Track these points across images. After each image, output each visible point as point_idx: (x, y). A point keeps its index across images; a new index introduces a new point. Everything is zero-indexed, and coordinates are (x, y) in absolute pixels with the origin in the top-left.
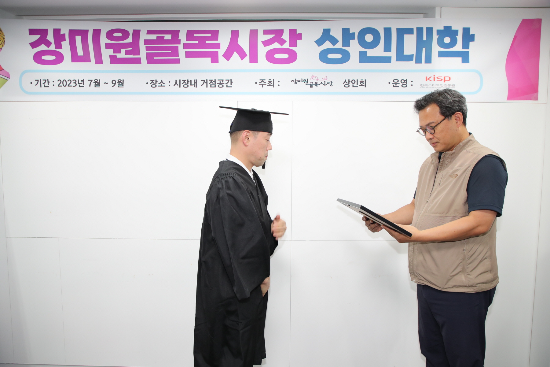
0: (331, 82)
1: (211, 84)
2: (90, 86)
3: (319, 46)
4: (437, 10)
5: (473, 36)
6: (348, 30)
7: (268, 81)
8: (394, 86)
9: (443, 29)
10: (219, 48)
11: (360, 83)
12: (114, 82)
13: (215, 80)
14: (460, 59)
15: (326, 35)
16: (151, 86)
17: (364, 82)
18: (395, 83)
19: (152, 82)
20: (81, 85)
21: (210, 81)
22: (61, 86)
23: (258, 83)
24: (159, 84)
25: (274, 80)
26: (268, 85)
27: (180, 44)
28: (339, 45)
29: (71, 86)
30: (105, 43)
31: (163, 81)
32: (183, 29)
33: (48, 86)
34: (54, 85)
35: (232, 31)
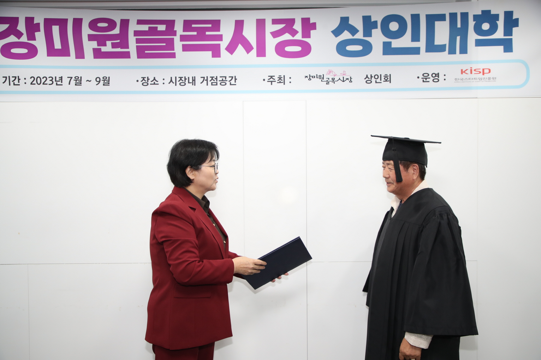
0: (351, 77)
1: (212, 81)
2: (69, 84)
3: (336, 37)
5: (517, 20)
6: (370, 17)
7: (278, 78)
8: (423, 81)
9: (480, 13)
10: (221, 40)
11: (384, 78)
12: (98, 80)
13: (217, 77)
14: (501, 48)
15: (344, 25)
16: (143, 84)
17: (389, 77)
18: (425, 78)
19: (144, 79)
20: (59, 83)
21: (211, 78)
22: (35, 84)
23: (267, 80)
24: (152, 81)
25: (284, 76)
26: (278, 83)
27: (175, 35)
28: (359, 36)
29: (47, 84)
31: (156, 79)
32: (179, 18)
33: (19, 84)
34: (25, 83)
35: (236, 21)
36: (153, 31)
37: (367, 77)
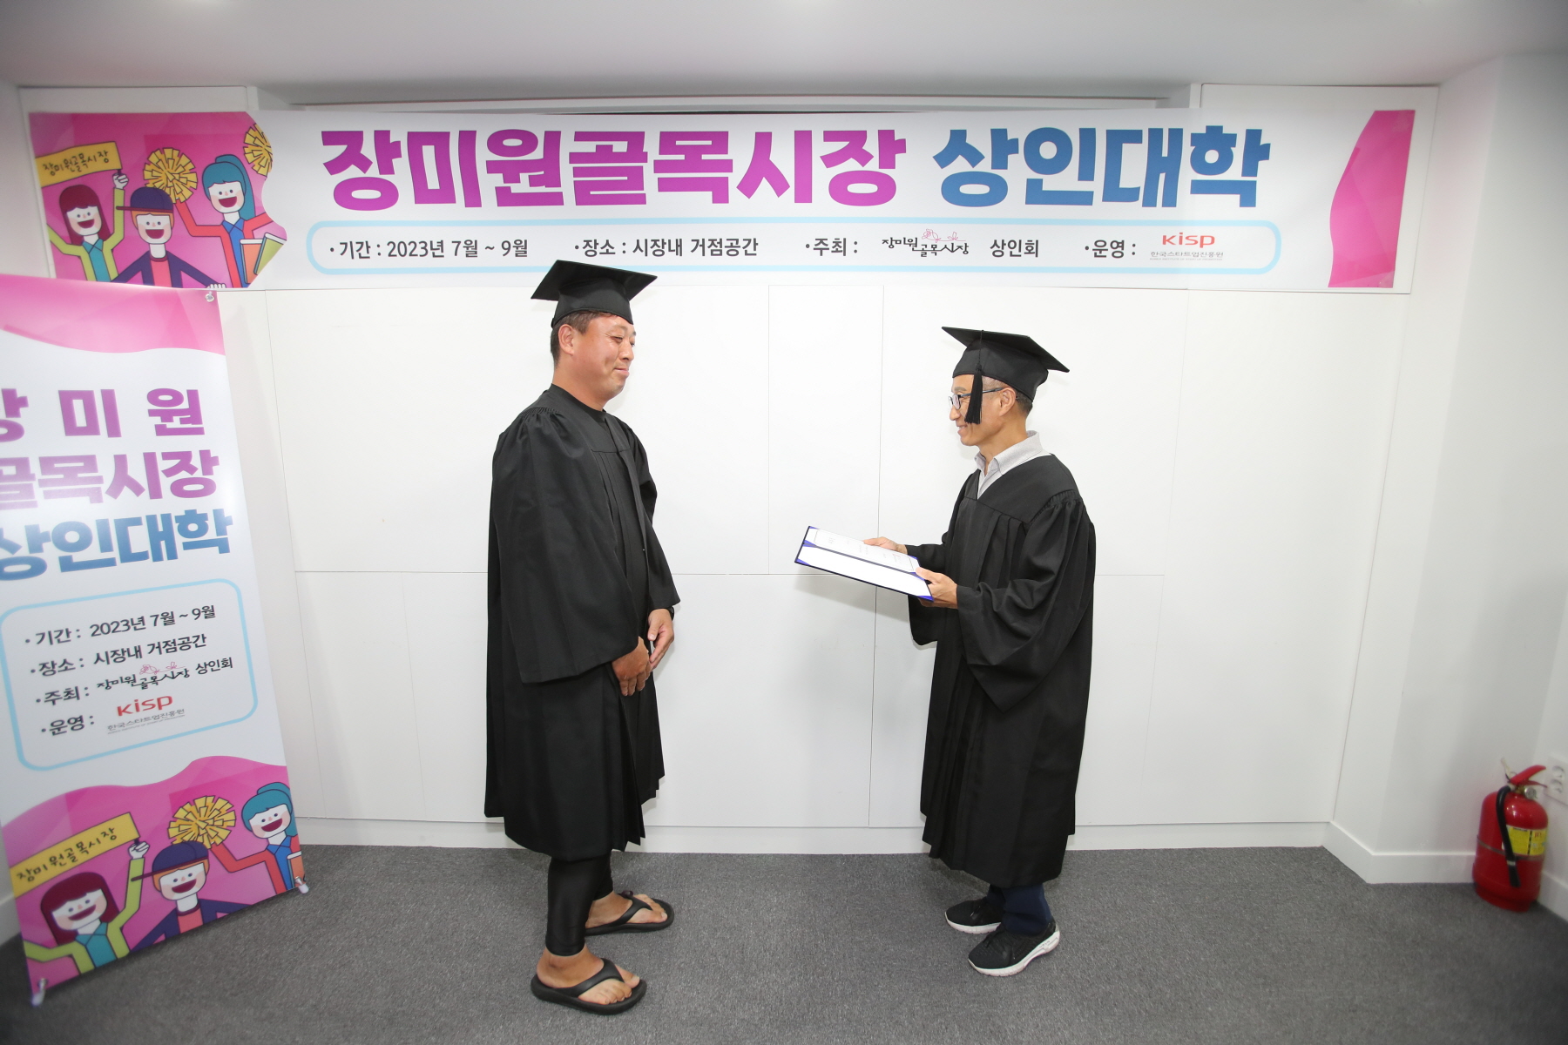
0: (966, 244)
1: (713, 248)
2: (456, 254)
3: (942, 168)
4: (1194, 89)
5: (1267, 146)
6: (1005, 131)
7: (834, 243)
8: (1096, 256)
9: (1204, 131)
10: (730, 170)
11: (1027, 248)
12: (506, 245)
13: (721, 240)
14: (1236, 198)
15: (958, 144)
16: (586, 254)
17: (1034, 246)
18: (1099, 249)
19: (588, 245)
20: (438, 253)
21: (710, 242)
22: (396, 255)
23: (812, 246)
24: (602, 249)
25: (845, 240)
26: (833, 251)
27: (645, 161)
28: (985, 166)
29: (416, 255)
30: (487, 162)
31: (610, 244)
32: (652, 130)
33: (368, 255)
34: (379, 254)
35: (758, 135)
36: (604, 154)
37: (995, 244)
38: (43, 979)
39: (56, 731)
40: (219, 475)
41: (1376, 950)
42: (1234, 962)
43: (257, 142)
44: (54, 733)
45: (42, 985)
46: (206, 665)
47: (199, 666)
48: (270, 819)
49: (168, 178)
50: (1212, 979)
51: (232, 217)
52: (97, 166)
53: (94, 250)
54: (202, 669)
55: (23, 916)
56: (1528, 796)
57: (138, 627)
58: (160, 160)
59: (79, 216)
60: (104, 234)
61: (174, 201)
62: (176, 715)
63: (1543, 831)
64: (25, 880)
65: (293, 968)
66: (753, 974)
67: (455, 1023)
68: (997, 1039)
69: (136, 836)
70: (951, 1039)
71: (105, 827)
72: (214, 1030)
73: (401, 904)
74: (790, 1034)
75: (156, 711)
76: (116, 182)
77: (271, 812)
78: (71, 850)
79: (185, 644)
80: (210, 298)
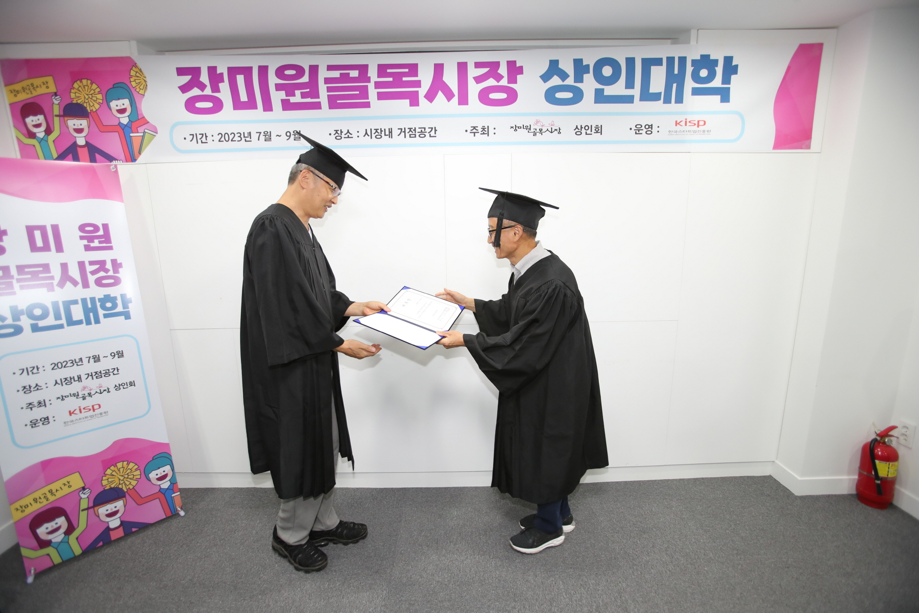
0: (559, 128)
1: (411, 133)
2: (259, 140)
3: (545, 83)
4: (693, 33)
5: (737, 66)
6: (581, 60)
7: (482, 129)
8: (636, 133)
9: (699, 58)
10: (420, 86)
11: (595, 130)
12: (288, 134)
13: (415, 128)
14: (719, 97)
15: (554, 69)
16: (336, 138)
17: (600, 128)
18: (638, 130)
19: (337, 133)
20: (248, 139)
21: (409, 130)
22: (223, 141)
23: (469, 131)
24: (345, 134)
25: (488, 127)
26: (481, 134)
27: (369, 81)
28: (570, 81)
29: (235, 141)
30: (275, 84)
31: (350, 131)
32: (373, 63)
33: (206, 141)
34: (213, 141)
35: (435, 65)
37: (577, 127)
38: (33, 568)
39: (34, 426)
40: (123, 274)
41: (801, 533)
42: (720, 542)
43: (138, 75)
44: (32, 427)
45: (32, 572)
46: (119, 385)
47: (116, 386)
48: (161, 473)
49: (85, 97)
50: (707, 552)
51: (124, 120)
52: (42, 90)
53: (43, 141)
54: (118, 387)
55: (20, 533)
56: (887, 444)
57: (79, 364)
58: (80, 86)
59: (32, 121)
60: (48, 131)
61: (89, 111)
62: (104, 414)
63: (896, 463)
64: (19, 512)
65: (177, 558)
66: (444, 556)
67: (272, 588)
68: (585, 589)
69: (83, 485)
70: (558, 589)
71: (64, 480)
72: (133, 595)
73: (239, 521)
74: (466, 589)
75: (91, 413)
76: (54, 100)
77: (161, 470)
78: (45, 494)
79: (107, 373)
80: (113, 169)
